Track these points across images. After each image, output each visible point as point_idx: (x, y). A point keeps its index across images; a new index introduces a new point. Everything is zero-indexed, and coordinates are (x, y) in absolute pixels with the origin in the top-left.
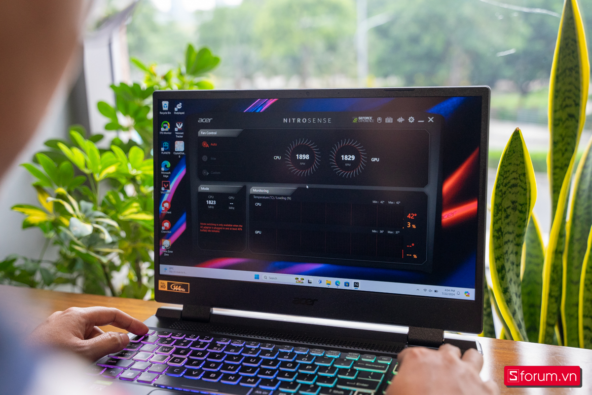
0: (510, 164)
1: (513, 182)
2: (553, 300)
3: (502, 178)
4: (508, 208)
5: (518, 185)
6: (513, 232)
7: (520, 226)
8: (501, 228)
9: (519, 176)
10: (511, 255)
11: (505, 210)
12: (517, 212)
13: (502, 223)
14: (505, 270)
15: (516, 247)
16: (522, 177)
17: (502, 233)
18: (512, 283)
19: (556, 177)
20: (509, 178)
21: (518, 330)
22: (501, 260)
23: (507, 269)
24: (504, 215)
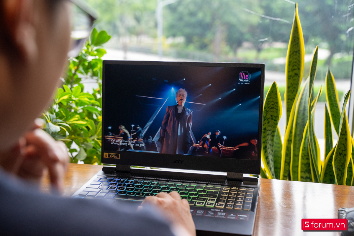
0: (271, 98)
1: (272, 106)
2: (287, 164)
3: (267, 104)
4: (269, 118)
5: (274, 107)
6: (271, 130)
7: (274, 127)
8: (265, 128)
9: (275, 104)
10: (270, 141)
11: (268, 120)
12: (273, 120)
13: (266, 126)
14: (267, 148)
15: (272, 137)
16: (276, 104)
17: (266, 130)
18: (270, 154)
19: (289, 104)
20: (270, 104)
21: (272, 177)
22: (265, 143)
23: (268, 148)
24: (267, 122)
